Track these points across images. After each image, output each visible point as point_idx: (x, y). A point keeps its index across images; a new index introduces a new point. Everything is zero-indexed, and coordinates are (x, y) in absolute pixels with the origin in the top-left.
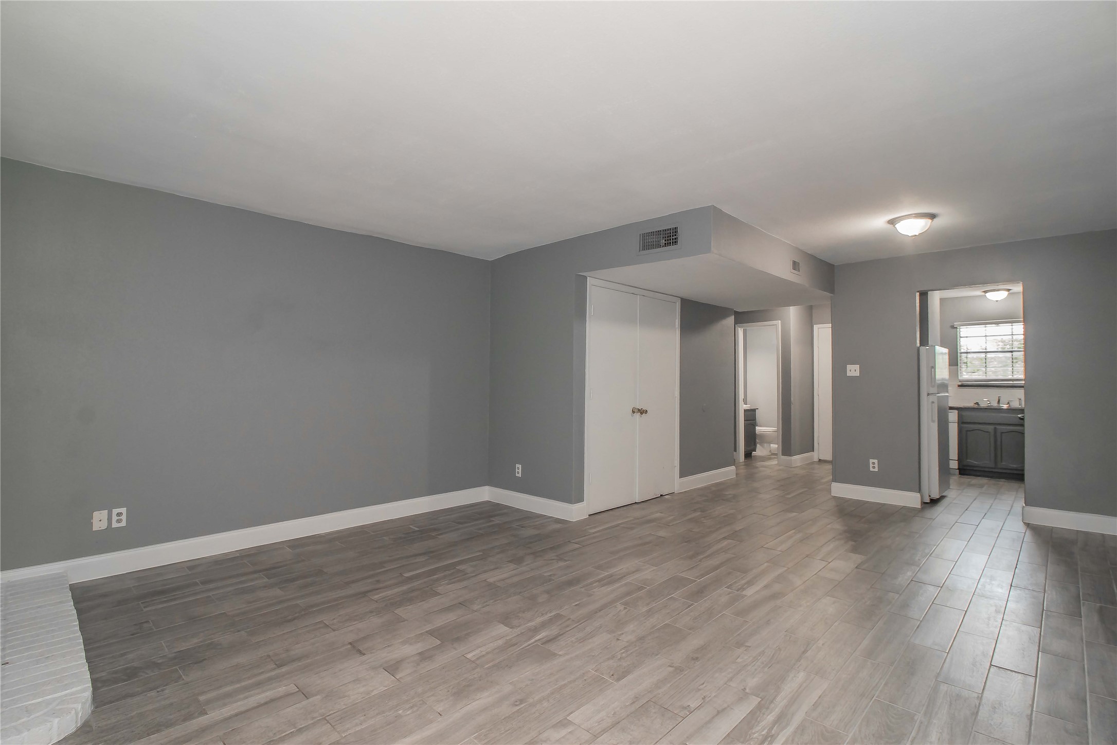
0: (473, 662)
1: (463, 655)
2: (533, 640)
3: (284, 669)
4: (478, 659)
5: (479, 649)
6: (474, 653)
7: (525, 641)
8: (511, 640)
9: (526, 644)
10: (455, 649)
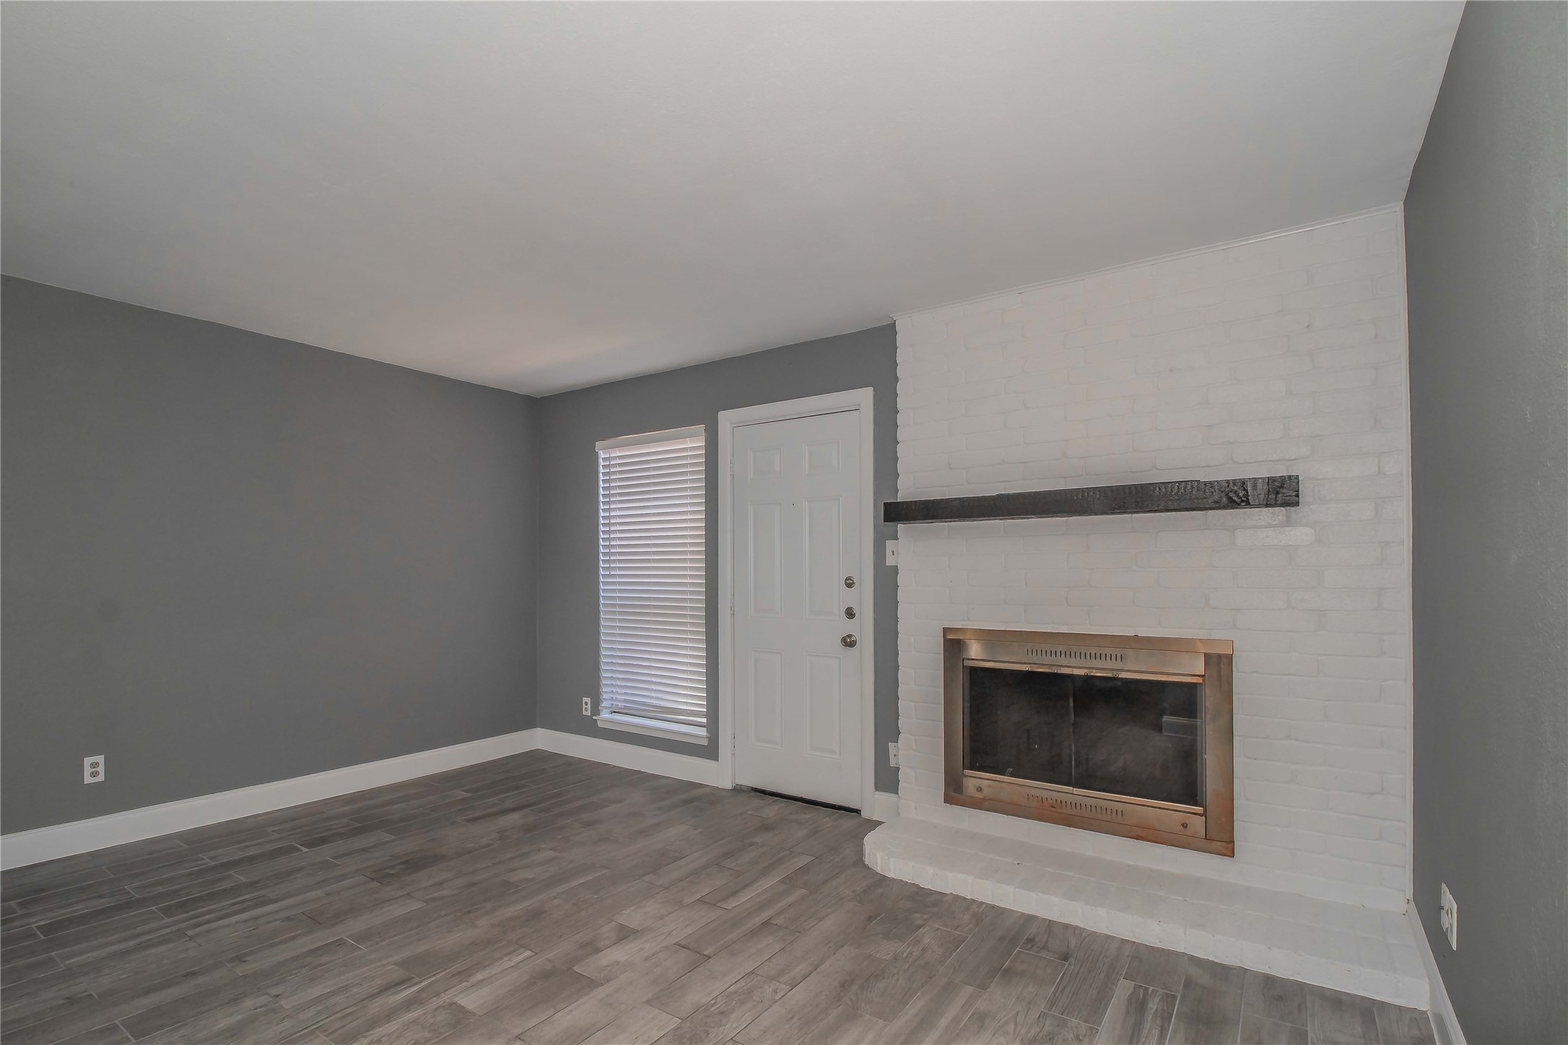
0: (522, 947)
1: (536, 953)
2: (423, 984)
3: (758, 920)
4: (515, 951)
5: (513, 964)
6: (521, 957)
7: (439, 980)
8: (461, 981)
9: (438, 976)
10: (549, 960)
